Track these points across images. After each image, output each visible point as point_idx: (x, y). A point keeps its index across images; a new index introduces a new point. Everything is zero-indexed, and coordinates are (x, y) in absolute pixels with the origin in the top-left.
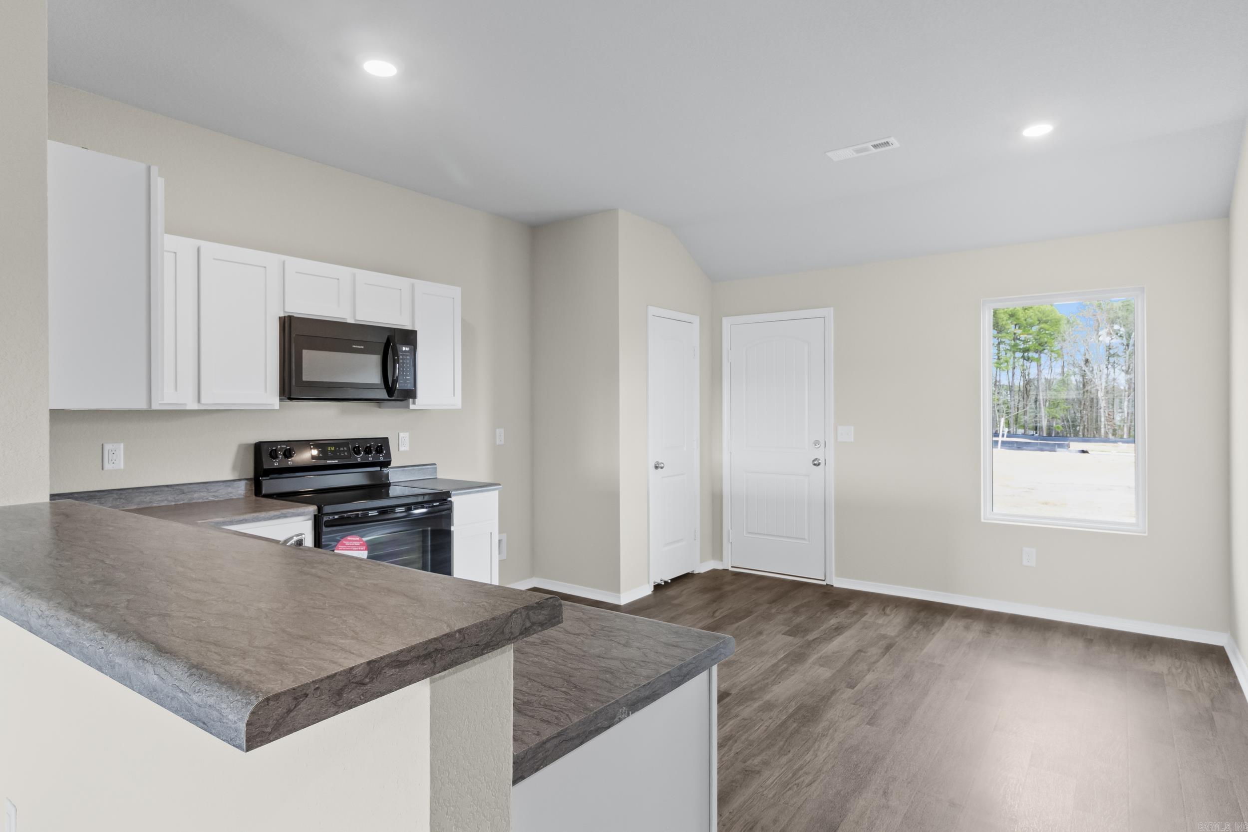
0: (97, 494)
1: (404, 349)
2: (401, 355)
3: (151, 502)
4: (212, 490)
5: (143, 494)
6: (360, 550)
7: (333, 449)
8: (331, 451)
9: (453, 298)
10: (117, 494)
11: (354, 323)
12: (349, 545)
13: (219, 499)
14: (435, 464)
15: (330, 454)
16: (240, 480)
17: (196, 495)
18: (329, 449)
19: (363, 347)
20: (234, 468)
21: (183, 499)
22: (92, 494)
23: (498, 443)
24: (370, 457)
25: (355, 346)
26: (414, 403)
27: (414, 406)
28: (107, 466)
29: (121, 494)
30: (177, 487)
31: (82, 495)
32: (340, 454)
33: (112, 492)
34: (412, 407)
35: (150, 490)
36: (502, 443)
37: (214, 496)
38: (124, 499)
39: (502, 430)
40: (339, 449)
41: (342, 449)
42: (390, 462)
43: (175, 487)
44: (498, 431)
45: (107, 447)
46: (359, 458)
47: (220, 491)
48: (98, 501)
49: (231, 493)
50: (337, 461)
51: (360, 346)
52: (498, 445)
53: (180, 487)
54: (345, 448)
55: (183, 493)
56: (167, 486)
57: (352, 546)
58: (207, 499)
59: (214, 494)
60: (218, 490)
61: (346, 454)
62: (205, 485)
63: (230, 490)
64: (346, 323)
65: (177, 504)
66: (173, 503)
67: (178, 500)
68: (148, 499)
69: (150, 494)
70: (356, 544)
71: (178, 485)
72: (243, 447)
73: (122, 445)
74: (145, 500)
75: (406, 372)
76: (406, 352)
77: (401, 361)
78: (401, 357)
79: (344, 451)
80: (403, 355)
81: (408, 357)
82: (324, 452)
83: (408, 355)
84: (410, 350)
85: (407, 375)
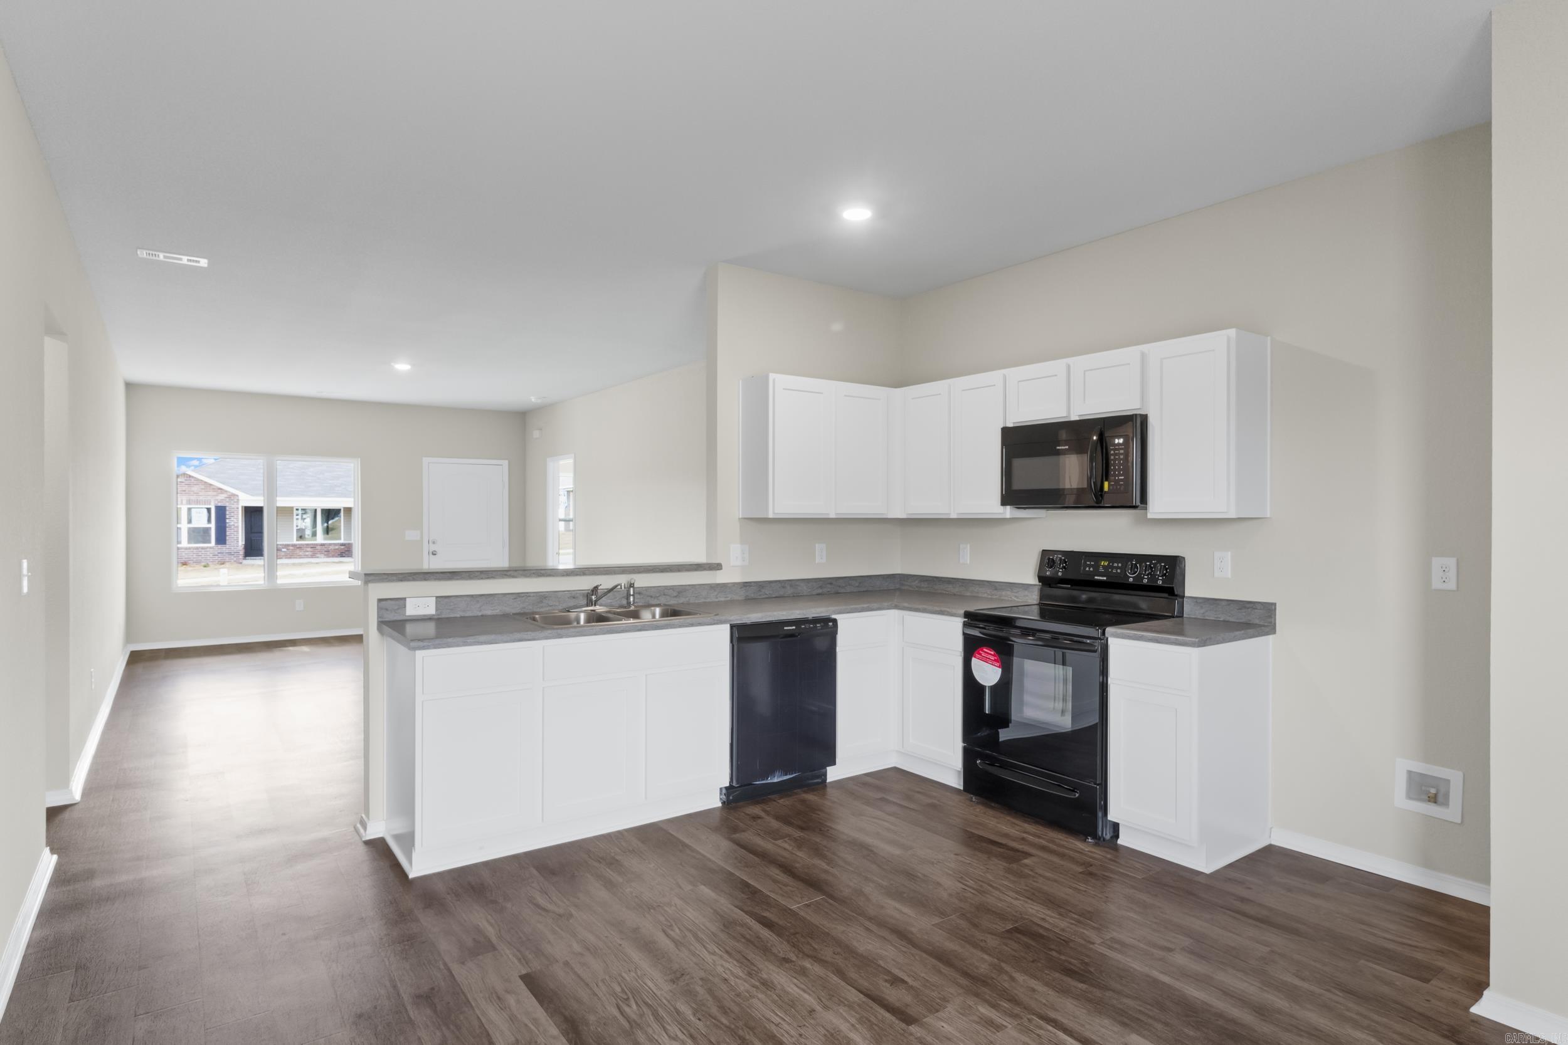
0: (952, 580)
1: (1117, 441)
2: (1112, 450)
3: (977, 593)
7: (1106, 563)
8: (1104, 566)
11: (1078, 419)
15: (1101, 569)
17: (1004, 593)
18: (1102, 564)
19: (1067, 447)
22: (950, 580)
23: (1436, 584)
24: (1145, 578)
25: (1058, 447)
29: (963, 582)
31: (946, 580)
32: (1112, 570)
36: (1452, 585)
39: (1451, 562)
40: (1113, 564)
41: (1116, 565)
44: (1437, 561)
46: (1131, 577)
50: (1105, 578)
51: (1064, 446)
52: (1435, 590)
54: (1120, 565)
56: (988, 581)
59: (1015, 594)
61: (1119, 571)
64: (1070, 421)
66: (990, 597)
68: (976, 590)
73: (969, 546)
75: (1119, 470)
76: (1119, 444)
77: (1112, 457)
78: (1112, 452)
79: (1117, 568)
80: (1115, 450)
81: (1122, 451)
82: (1096, 567)
83: (1122, 449)
84: (1124, 442)
85: (1120, 475)
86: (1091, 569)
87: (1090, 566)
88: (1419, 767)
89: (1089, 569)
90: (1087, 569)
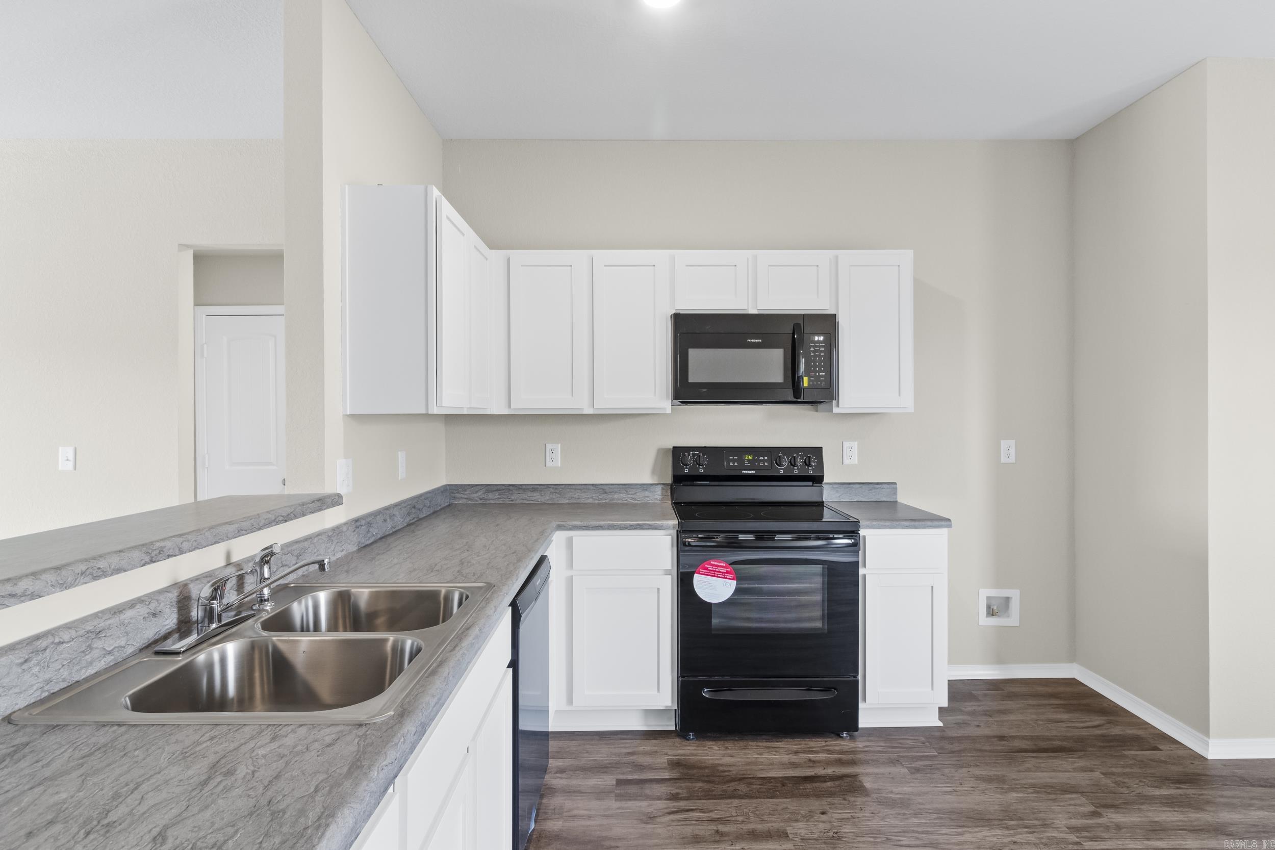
0: (538, 486)
1: (816, 338)
2: (812, 346)
3: (578, 498)
4: (630, 493)
5: (572, 491)
6: (726, 578)
7: (751, 457)
8: (749, 460)
9: (899, 266)
10: (553, 488)
11: (756, 313)
12: (713, 571)
13: (637, 502)
14: (895, 483)
15: (747, 464)
16: (657, 484)
17: (616, 496)
18: (746, 458)
19: (761, 341)
20: (653, 472)
21: (606, 498)
22: (536, 487)
23: (1003, 459)
24: (796, 469)
25: (750, 340)
26: (838, 405)
27: (838, 408)
28: (549, 464)
29: (556, 489)
30: (600, 487)
31: (528, 487)
32: (759, 464)
33: (550, 486)
34: (835, 410)
35: (579, 487)
36: (1012, 459)
37: (632, 499)
38: (558, 493)
39: (1012, 443)
40: (758, 458)
41: (761, 458)
42: (823, 476)
43: (599, 487)
44: (1003, 443)
45: (549, 447)
46: (782, 469)
47: (638, 494)
48: (539, 493)
49: (648, 497)
50: (754, 472)
51: (758, 339)
52: (1004, 463)
53: (603, 487)
54: (766, 458)
55: (606, 493)
56: (593, 485)
57: (715, 571)
58: (626, 500)
59: (631, 496)
60: (636, 493)
61: (766, 464)
62: (626, 487)
63: (647, 493)
64: (746, 314)
65: (600, 503)
67: (601, 499)
68: (576, 496)
69: (578, 491)
70: (721, 571)
71: (602, 484)
72: (662, 452)
73: (560, 446)
74: (574, 496)
75: (820, 366)
76: (819, 342)
77: (812, 354)
78: (812, 349)
79: (764, 461)
80: (815, 347)
81: (822, 349)
82: (741, 461)
83: (822, 346)
84: (824, 339)
85: (820, 371)
86: (736, 464)
87: (734, 461)
88: (993, 593)
89: (734, 463)
90: (731, 464)
